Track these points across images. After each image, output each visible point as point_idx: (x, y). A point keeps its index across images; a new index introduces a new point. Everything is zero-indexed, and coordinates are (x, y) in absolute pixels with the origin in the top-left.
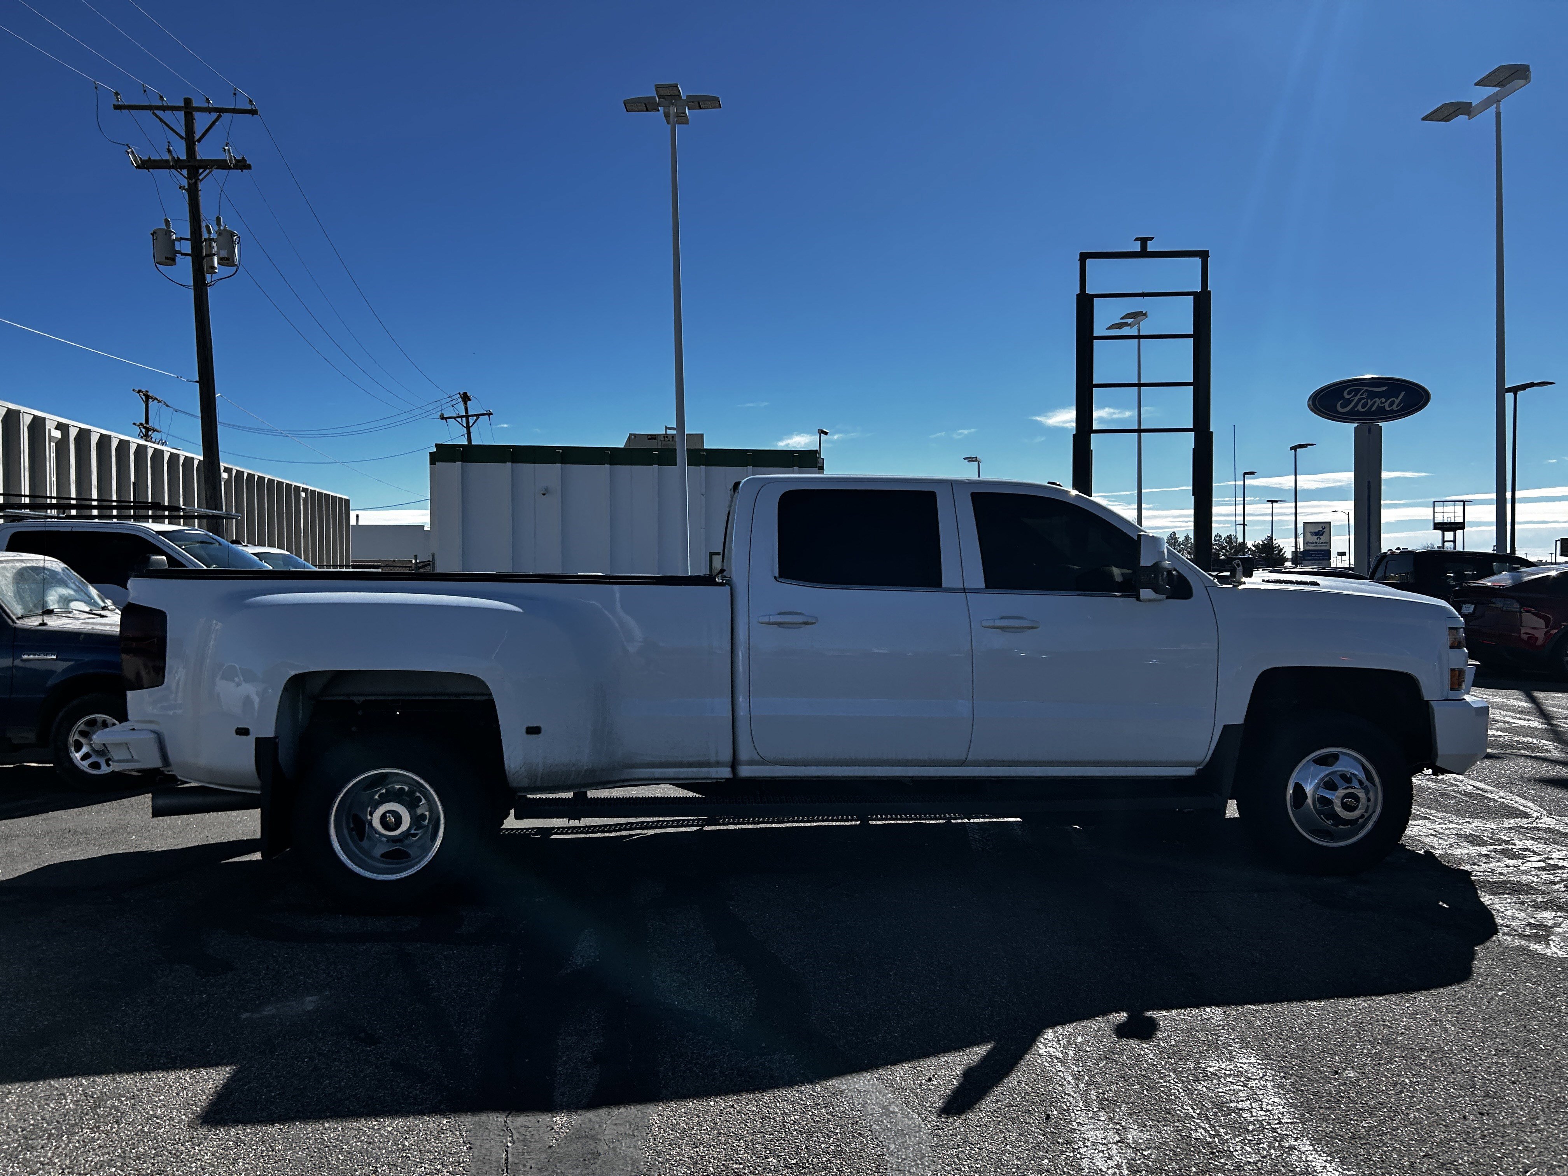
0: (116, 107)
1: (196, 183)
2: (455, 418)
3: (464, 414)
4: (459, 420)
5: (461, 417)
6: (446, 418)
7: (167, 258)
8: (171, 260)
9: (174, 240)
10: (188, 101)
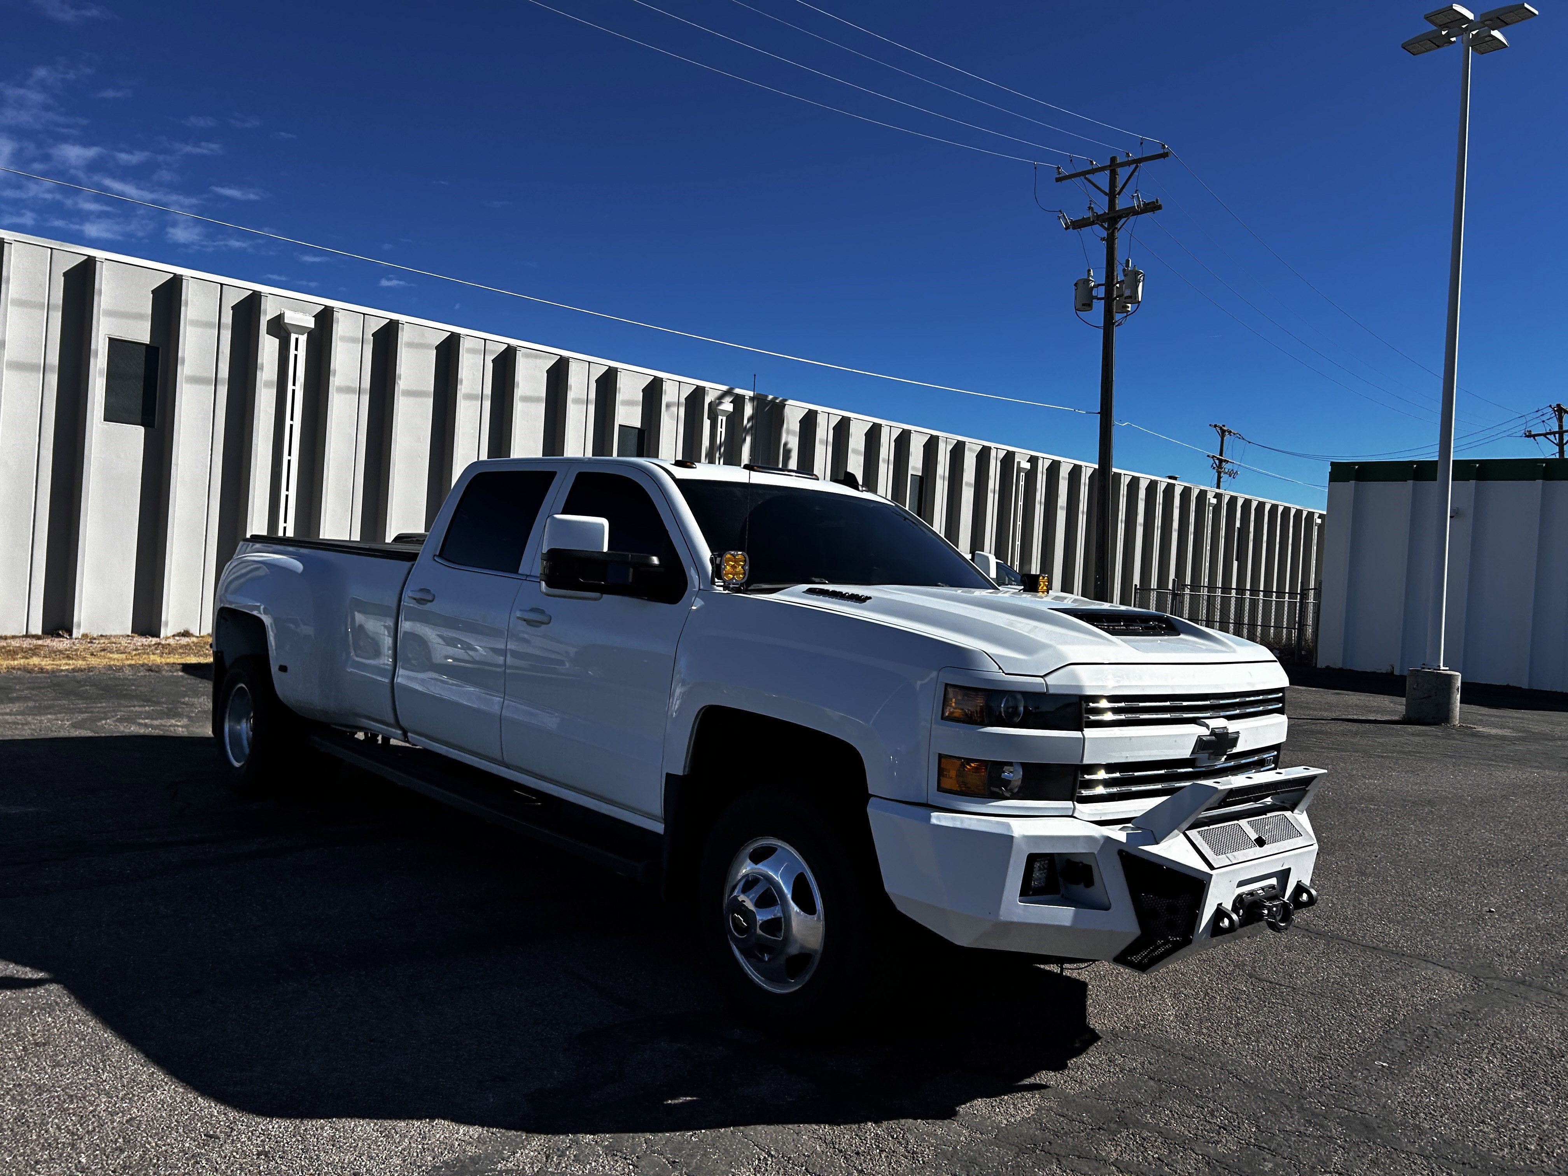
0: (1058, 180)
1: (1113, 232)
2: (1545, 435)
3: (1557, 429)
4: (1551, 437)
5: (1554, 433)
6: (1534, 436)
7: (1083, 305)
8: (1088, 306)
9: (1092, 288)
10: (1113, 159)
